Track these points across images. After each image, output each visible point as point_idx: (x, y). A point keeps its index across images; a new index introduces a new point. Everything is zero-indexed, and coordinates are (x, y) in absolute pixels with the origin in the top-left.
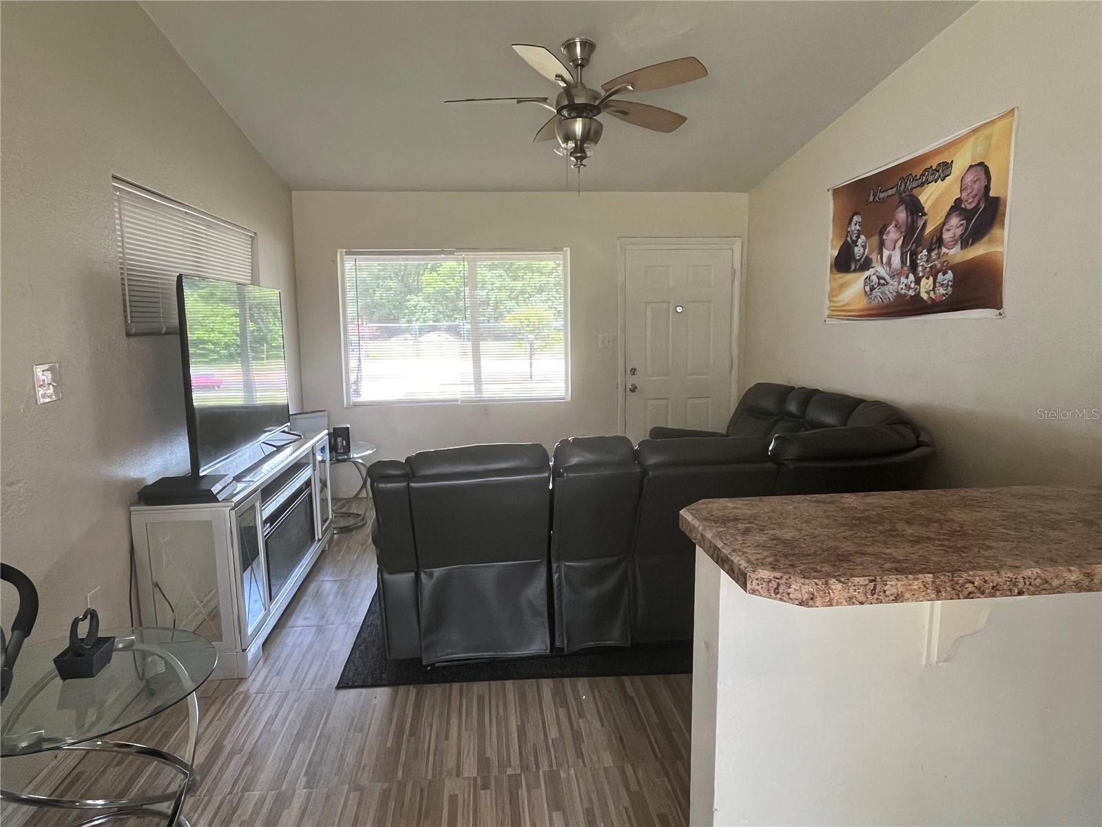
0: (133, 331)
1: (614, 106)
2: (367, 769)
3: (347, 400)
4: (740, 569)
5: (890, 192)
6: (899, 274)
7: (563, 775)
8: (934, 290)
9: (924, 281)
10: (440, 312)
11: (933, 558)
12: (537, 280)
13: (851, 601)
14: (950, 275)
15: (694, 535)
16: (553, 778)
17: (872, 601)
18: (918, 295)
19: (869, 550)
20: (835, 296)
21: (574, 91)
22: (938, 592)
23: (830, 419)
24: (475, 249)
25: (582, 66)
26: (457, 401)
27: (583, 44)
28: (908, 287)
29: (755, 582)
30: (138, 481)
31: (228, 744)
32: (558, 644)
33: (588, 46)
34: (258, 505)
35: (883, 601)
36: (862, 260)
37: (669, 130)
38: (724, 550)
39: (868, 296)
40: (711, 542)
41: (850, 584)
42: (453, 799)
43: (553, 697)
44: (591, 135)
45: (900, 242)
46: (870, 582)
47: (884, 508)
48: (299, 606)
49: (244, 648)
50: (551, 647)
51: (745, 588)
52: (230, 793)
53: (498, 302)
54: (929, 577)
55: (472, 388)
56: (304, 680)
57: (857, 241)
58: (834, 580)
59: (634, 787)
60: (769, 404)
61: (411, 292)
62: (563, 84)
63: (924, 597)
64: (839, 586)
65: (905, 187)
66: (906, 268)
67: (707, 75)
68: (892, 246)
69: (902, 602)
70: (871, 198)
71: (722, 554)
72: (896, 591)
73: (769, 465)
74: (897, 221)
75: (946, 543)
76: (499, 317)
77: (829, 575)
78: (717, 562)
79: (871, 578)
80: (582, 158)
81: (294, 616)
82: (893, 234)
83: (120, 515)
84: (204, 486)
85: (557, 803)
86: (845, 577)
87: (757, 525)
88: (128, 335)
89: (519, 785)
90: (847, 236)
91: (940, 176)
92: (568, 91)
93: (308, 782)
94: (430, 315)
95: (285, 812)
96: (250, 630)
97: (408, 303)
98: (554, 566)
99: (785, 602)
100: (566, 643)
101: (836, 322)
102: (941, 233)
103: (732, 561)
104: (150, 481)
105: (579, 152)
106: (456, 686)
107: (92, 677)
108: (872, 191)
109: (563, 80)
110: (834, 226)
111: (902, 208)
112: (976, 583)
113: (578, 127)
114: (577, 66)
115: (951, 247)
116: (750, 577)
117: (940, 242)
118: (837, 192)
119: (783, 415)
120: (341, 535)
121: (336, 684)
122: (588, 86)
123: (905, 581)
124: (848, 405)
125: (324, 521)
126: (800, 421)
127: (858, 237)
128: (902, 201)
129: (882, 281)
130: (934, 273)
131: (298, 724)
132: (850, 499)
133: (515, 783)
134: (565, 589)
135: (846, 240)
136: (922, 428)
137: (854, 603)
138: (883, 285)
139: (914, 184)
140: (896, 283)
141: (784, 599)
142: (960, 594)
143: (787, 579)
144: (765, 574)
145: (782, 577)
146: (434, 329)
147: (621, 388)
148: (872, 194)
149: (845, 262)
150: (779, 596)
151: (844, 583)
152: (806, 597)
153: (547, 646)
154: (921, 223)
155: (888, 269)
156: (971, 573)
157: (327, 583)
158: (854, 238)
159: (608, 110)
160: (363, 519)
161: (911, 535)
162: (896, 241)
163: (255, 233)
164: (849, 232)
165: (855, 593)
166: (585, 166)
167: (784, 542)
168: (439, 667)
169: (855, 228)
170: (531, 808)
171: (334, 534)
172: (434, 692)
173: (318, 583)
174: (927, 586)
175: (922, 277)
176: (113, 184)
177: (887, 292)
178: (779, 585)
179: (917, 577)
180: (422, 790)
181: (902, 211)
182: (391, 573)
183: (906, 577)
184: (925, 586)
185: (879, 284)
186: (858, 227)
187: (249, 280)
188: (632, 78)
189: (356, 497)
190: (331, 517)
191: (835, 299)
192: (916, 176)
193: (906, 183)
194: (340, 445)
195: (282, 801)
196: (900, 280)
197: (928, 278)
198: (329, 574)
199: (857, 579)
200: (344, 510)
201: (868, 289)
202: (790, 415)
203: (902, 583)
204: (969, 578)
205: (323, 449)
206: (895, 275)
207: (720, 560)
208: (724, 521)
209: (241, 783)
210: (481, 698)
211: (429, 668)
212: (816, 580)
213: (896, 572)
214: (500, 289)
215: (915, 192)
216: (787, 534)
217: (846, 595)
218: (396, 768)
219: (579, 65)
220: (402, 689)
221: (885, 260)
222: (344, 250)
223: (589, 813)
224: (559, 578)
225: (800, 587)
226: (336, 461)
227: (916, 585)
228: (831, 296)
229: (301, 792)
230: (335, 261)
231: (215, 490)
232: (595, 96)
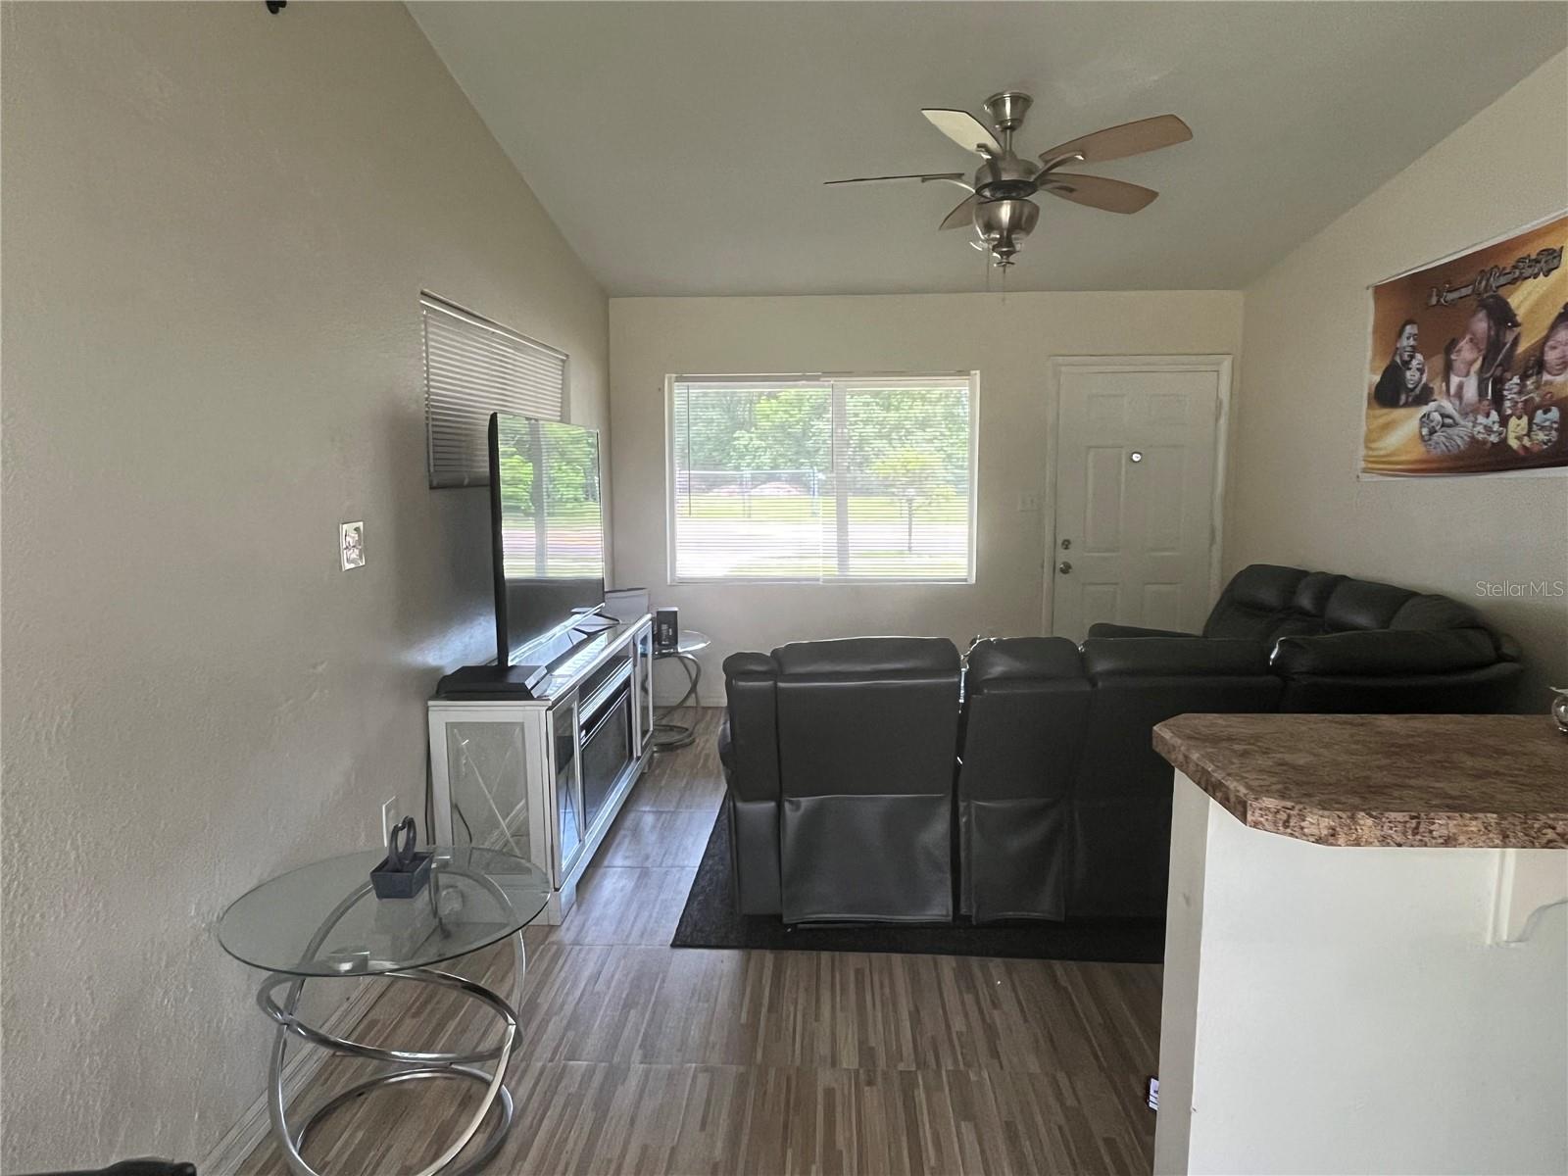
0: (435, 483)
1: (1056, 181)
2: (718, 1047)
3: (671, 575)
4: (1237, 797)
5: (1464, 292)
6: (1475, 411)
7: (973, 1077)
8: (1528, 435)
9: (1513, 421)
10: (780, 455)
11: (1498, 796)
12: (918, 410)
13: (1384, 841)
14: (1554, 413)
15: (1173, 757)
16: (959, 1081)
17: (1414, 843)
18: (1504, 441)
19: (1412, 782)
20: (1374, 441)
21: (1001, 165)
22: (1504, 837)
23: (1362, 619)
24: (849, 373)
25: (1012, 128)
26: (818, 580)
27: (1015, 100)
28: (1488, 430)
29: (1258, 812)
30: (437, 670)
31: (544, 1002)
32: (963, 911)
33: (1022, 102)
34: (575, 705)
35: (1429, 844)
36: (1418, 391)
37: (1130, 210)
38: (1215, 775)
39: (1425, 441)
40: (1197, 765)
41: (1384, 819)
42: (830, 1093)
43: (957, 981)
44: (1022, 223)
45: (1477, 365)
46: (1412, 819)
47: (1436, 735)
48: (617, 841)
49: (557, 886)
50: (953, 912)
51: (1244, 820)
52: (551, 1060)
53: (863, 441)
54: (1492, 818)
55: (834, 562)
56: (630, 933)
57: (1409, 362)
58: (1363, 814)
59: (1070, 1102)
60: (1269, 596)
61: (741, 426)
62: (986, 156)
63: (1484, 842)
64: (1370, 822)
65: (1486, 285)
66: (1486, 403)
67: (1192, 136)
68: (1464, 371)
69: (1455, 846)
70: (1434, 301)
71: (1213, 779)
72: (1446, 832)
73: (1271, 679)
74: (1473, 334)
75: (1520, 779)
76: (866, 461)
77: (1356, 808)
78: (1206, 790)
79: (1413, 814)
80: (1008, 254)
81: (609, 855)
82: (1466, 353)
83: (416, 710)
84: (513, 679)
85: (966, 1110)
86: (1376, 811)
87: (1259, 747)
88: (432, 488)
89: (914, 1085)
90: (1395, 354)
91: (1542, 269)
92: (993, 165)
93: (645, 1056)
94: (766, 459)
95: (620, 1088)
96: (564, 864)
97: (735, 443)
98: (962, 805)
99: (1297, 837)
100: (974, 910)
101: (1377, 478)
102: (1542, 353)
103: (1227, 788)
104: (449, 671)
105: (1006, 244)
106: (825, 956)
107: (411, 897)
108: (1435, 290)
109: (988, 150)
110: (1375, 341)
111: (1482, 315)
112: (1559, 830)
113: (1005, 212)
114: (1005, 129)
115: (1556, 372)
116: (1251, 805)
117: (1540, 366)
118: (1381, 291)
119: (1290, 611)
120: (663, 754)
121: (671, 942)
122: (1020, 156)
123: (1460, 821)
124: (1391, 599)
125: (644, 733)
126: (1316, 621)
127: (1412, 357)
128: (1483, 305)
129: (1448, 421)
130: (1529, 410)
131: (627, 985)
132: (1387, 722)
133: (908, 1083)
134: (976, 836)
135: (1393, 361)
136: (1508, 635)
137: (1388, 845)
138: (1449, 426)
139: (1503, 280)
140: (1471, 424)
141: (1296, 834)
142: (1535, 841)
143: (1300, 810)
144: (1270, 802)
145: (1293, 807)
146: (771, 478)
147: (1047, 569)
148: (1434, 294)
149: (1390, 392)
150: (1289, 831)
151: (1375, 817)
152: (1325, 832)
153: (948, 910)
154: (1510, 337)
155: (1457, 403)
156: (1552, 816)
157: (646, 816)
158: (1406, 358)
159: (1049, 186)
160: (690, 735)
161: (1473, 768)
162: (1471, 363)
163: (567, 356)
164: (1397, 349)
165: (1390, 832)
166: (1013, 264)
167: (1294, 767)
168: (802, 930)
169: (1406, 342)
170: (932, 1113)
171: (654, 752)
172: (797, 962)
173: (639, 814)
174: (1490, 828)
175: (1511, 416)
176: (423, 302)
177: (1456, 438)
178: (1289, 816)
179: (1476, 815)
180: (788, 1079)
181: (1481, 320)
182: (746, 800)
183: (1461, 816)
184: (1486, 828)
185: (1443, 425)
186: (1412, 342)
187: (557, 416)
188: (1082, 145)
189: (681, 705)
190: (651, 729)
191: (1374, 445)
192: (1504, 269)
193: (1488, 280)
194: (664, 633)
195: (614, 1076)
196: (1476, 419)
197: (1519, 418)
198: (651, 802)
199: (1393, 815)
200: (664, 722)
201: (1425, 431)
202: (1303, 613)
203: (1455, 822)
204: (1550, 822)
205: (644, 641)
206: (1469, 412)
207: (1210, 788)
208: (1215, 740)
209: (564, 1050)
210: (859, 972)
211: (789, 930)
212: (1339, 813)
213: (1447, 809)
214: (866, 422)
215: (1502, 292)
216: (1301, 760)
217: (1379, 833)
218: (754, 1049)
219: (1007, 129)
220: (755, 953)
221: (1453, 390)
222: (675, 375)
223: (1010, 1128)
224: (968, 823)
225: (1318, 821)
226: (660, 656)
227: (1474, 826)
228: (1369, 441)
229: (637, 1068)
230: (661, 390)
231: (529, 683)
232: (1029, 169)
